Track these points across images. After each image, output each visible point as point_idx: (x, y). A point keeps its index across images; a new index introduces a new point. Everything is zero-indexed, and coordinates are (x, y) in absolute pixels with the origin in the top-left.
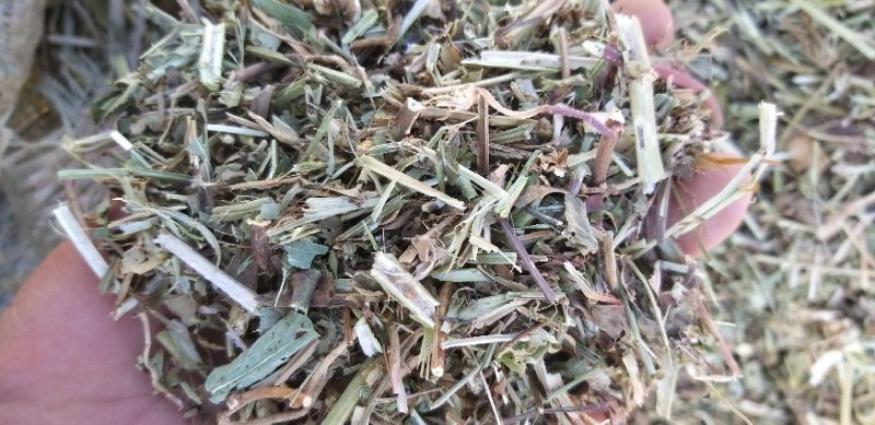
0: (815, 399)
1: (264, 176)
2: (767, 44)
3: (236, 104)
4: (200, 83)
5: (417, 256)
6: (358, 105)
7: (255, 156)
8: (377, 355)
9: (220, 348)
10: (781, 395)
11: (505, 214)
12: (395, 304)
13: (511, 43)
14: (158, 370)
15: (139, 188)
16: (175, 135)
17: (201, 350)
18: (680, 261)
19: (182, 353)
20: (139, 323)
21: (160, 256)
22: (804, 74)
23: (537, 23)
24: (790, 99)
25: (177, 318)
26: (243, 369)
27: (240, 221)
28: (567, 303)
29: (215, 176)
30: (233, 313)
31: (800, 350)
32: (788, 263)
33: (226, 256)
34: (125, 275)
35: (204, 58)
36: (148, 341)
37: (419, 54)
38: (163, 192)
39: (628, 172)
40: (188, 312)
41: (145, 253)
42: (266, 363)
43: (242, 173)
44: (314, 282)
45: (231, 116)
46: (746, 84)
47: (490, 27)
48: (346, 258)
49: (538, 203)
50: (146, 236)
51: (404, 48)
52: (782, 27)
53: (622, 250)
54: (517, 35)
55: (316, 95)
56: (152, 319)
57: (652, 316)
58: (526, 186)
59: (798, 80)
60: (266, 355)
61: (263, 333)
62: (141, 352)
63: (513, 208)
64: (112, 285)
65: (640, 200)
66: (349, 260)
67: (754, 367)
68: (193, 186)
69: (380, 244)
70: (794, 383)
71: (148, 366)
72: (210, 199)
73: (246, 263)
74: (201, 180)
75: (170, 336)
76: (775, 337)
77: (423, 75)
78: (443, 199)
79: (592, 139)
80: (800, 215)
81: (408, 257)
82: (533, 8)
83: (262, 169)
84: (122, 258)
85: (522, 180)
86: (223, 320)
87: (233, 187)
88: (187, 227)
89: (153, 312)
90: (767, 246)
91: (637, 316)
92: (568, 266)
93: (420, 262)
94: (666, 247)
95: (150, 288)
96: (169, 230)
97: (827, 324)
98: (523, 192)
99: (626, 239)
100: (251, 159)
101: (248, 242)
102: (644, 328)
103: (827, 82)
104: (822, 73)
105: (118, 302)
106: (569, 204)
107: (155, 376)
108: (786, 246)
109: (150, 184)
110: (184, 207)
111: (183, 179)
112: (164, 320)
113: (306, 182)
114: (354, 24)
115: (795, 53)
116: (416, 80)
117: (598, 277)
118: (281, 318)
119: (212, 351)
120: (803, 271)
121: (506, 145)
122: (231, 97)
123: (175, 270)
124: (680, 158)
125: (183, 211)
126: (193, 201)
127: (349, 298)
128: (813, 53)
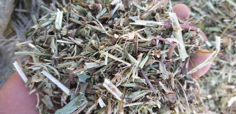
0: (229, 110)
1: (73, 55)
2: (216, 11)
3: (65, 35)
4: (55, 28)
5: (117, 80)
6: (100, 35)
7: (71, 50)
8: (104, 107)
9: (59, 103)
10: (220, 109)
11: (142, 67)
12: (110, 93)
13: (144, 18)
14: (41, 109)
15: (37, 58)
16: (48, 43)
17: (54, 104)
18: (192, 80)
19: (48, 104)
20: (36, 96)
21: (43, 78)
22: (227, 19)
23: (151, 12)
24: (223, 26)
25: (47, 94)
26: (66, 110)
27: (66, 68)
28: (160, 93)
29: (59, 55)
30: (63, 94)
31: (225, 97)
32: (222, 72)
33: (61, 78)
34: (33, 82)
35: (57, 21)
36: (38, 101)
37: (118, 21)
38: (44, 59)
39: (177, 55)
40: (50, 93)
41: (39, 76)
42: (72, 109)
43: (66, 54)
44: (87, 86)
45: (64, 38)
46: (210, 22)
47: (138, 13)
48: (96, 79)
49: (151, 64)
50: (39, 71)
51: (114, 19)
52: (220, 6)
53: (175, 77)
54: (146, 16)
55: (88, 32)
56: (40, 95)
57: (183, 96)
58: (148, 59)
59: (225, 21)
60: (73, 106)
61: (72, 100)
62: (36, 104)
63: (144, 66)
64: (29, 85)
65: (181, 63)
66: (97, 80)
67: (212, 101)
68: (52, 58)
69: (106, 75)
70: (223, 106)
71: (38, 108)
72: (57, 61)
73: (67, 80)
74: (55, 56)
75: (45, 99)
76: (218, 93)
77: (119, 27)
78: (124, 62)
79: (167, 46)
80: (226, 59)
81: (114, 80)
82: (151, 8)
83: (72, 53)
84: (32, 77)
85: (147, 57)
86: (60, 95)
87: (64, 58)
88: (51, 69)
89: (40, 93)
90: (216, 67)
91: (180, 96)
92: (160, 82)
93: (117, 81)
94: (187, 76)
95: (40, 86)
96: (45, 70)
97: (233, 89)
98: (147, 61)
99: (176, 74)
100: (69, 50)
101: (68, 74)
102: (182, 100)
103: (233, 21)
104: (232, 19)
105: (30, 90)
106: (160, 65)
107: (40, 111)
108: (221, 67)
109: (40, 57)
110: (50, 64)
111: (49, 55)
112: (43, 95)
113: (85, 57)
114: (100, 12)
115: (224, 13)
116: (117, 28)
117: (169, 86)
118: (77, 96)
119: (57, 104)
120: (226, 74)
121: (143, 47)
122: (64, 33)
123: (47, 81)
124: (192, 51)
125: (50, 65)
126: (52, 62)
127: (97, 91)
128: (229, 13)
